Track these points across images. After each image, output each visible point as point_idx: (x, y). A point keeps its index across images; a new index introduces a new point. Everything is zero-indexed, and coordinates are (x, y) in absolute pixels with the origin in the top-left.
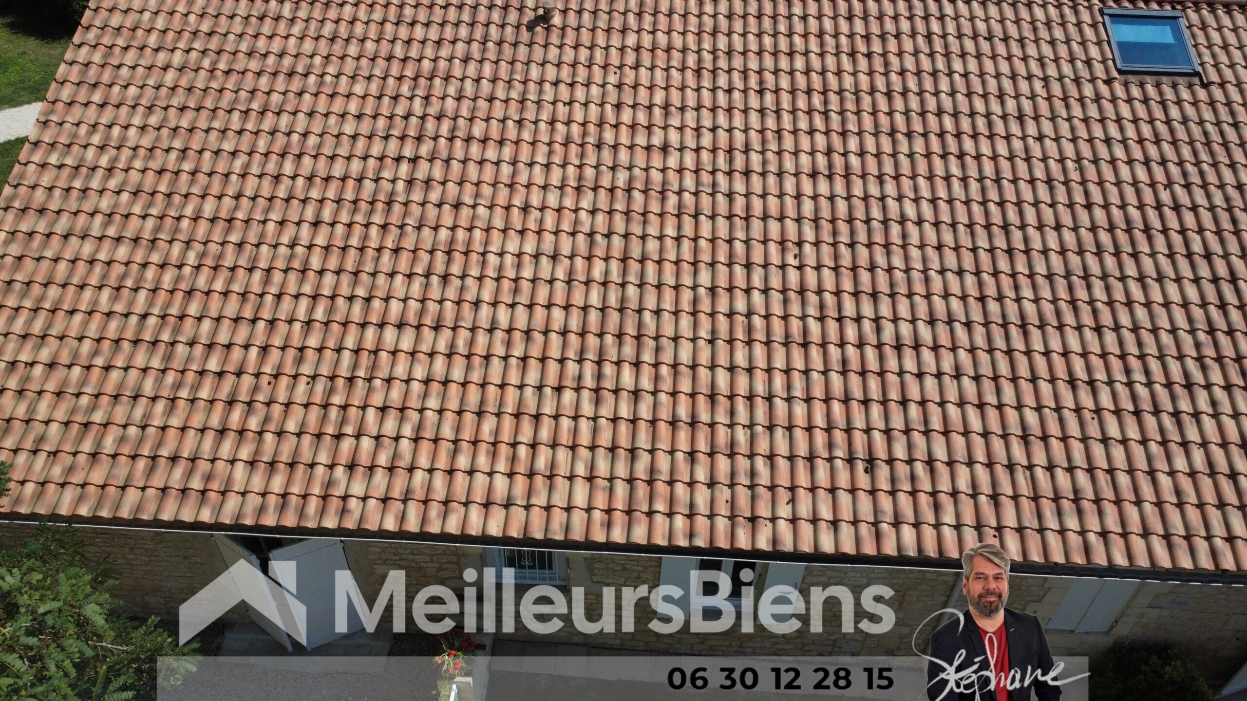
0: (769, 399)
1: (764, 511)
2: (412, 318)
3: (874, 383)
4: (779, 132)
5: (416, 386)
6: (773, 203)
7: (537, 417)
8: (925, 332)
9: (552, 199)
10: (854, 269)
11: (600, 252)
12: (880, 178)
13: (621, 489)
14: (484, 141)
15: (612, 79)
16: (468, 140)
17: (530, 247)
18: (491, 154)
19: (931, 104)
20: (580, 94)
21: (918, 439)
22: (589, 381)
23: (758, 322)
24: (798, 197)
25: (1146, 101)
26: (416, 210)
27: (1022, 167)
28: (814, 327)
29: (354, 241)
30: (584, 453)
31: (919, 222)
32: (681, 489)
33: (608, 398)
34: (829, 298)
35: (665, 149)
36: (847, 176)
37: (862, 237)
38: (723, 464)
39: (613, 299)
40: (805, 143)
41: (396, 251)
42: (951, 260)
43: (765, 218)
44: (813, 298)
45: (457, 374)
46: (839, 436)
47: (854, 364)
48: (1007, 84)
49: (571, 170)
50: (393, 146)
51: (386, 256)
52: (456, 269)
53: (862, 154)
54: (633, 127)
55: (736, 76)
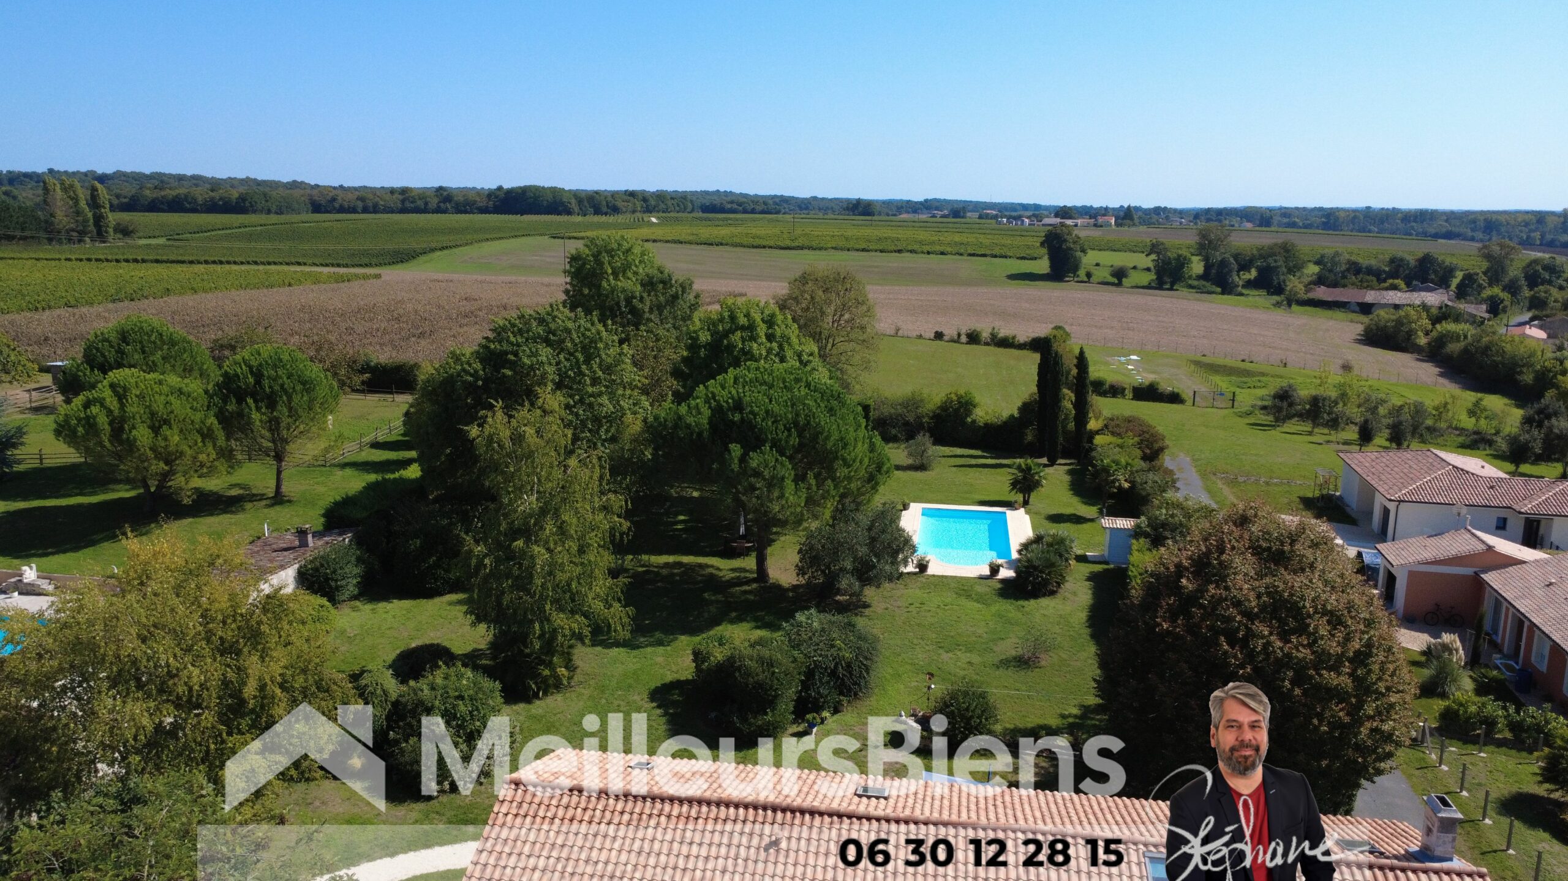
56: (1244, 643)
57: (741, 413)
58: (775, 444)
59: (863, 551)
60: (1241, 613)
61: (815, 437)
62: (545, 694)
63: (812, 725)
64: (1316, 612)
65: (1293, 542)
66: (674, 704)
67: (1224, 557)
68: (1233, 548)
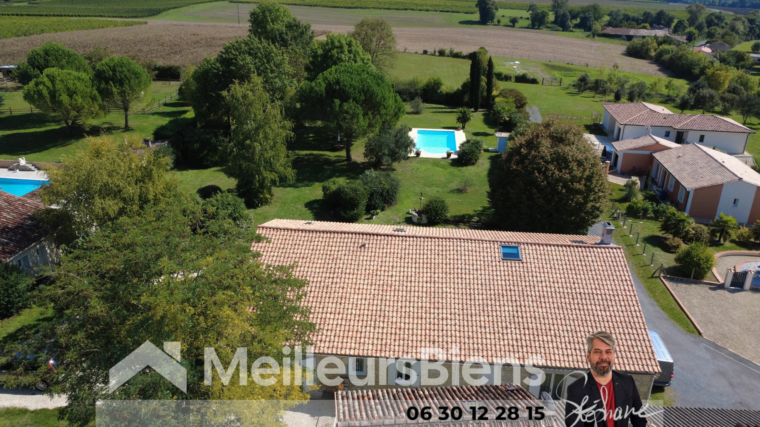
0: (413, 329)
1: (410, 351)
2: (333, 312)
3: (436, 327)
4: (419, 273)
5: (334, 326)
6: (417, 288)
7: (361, 332)
8: (449, 316)
9: (365, 287)
10: (434, 303)
11: (376, 298)
12: (442, 283)
13: (379, 346)
14: (349, 274)
15: (380, 260)
16: (346, 273)
17: (360, 297)
18: (351, 277)
19: (456, 266)
20: (372, 263)
21: (445, 337)
22: (373, 325)
23: (411, 313)
24: (423, 287)
25: (507, 266)
26: (333, 289)
27: (475, 281)
28: (424, 315)
29: (320, 295)
30: (371, 339)
31: (450, 293)
32: (392, 346)
33: (377, 329)
34: (428, 309)
35: (392, 276)
36: (434, 283)
37: (437, 296)
38: (402, 342)
39: (379, 308)
40: (425, 275)
41: (329, 298)
42: (457, 301)
43: (414, 291)
44: (424, 309)
45: (344, 323)
46: (427, 337)
47: (432, 322)
48: (475, 262)
49: (370, 281)
50: (328, 275)
51: (327, 299)
52: (343, 302)
53: (438, 278)
54: (385, 271)
55: (410, 260)
56: (544, 173)
57: (339, 85)
58: (355, 99)
59: (392, 146)
60: (544, 162)
61: (371, 96)
62: (262, 205)
63: (373, 215)
64: (573, 161)
65: (566, 133)
66: (316, 208)
67: (539, 140)
68: (542, 136)
